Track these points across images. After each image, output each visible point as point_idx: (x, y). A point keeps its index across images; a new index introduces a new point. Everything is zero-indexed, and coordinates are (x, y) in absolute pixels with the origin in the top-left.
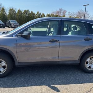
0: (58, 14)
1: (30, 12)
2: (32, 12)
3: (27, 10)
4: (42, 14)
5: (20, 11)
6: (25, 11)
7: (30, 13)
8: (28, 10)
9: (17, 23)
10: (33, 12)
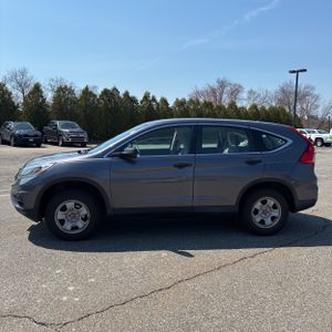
0: (212, 100)
1: (121, 95)
2: (127, 94)
3: (110, 88)
4: (158, 100)
5: (91, 93)
6: (106, 92)
7: (119, 98)
8: (115, 89)
9: (79, 129)
10: (131, 95)
